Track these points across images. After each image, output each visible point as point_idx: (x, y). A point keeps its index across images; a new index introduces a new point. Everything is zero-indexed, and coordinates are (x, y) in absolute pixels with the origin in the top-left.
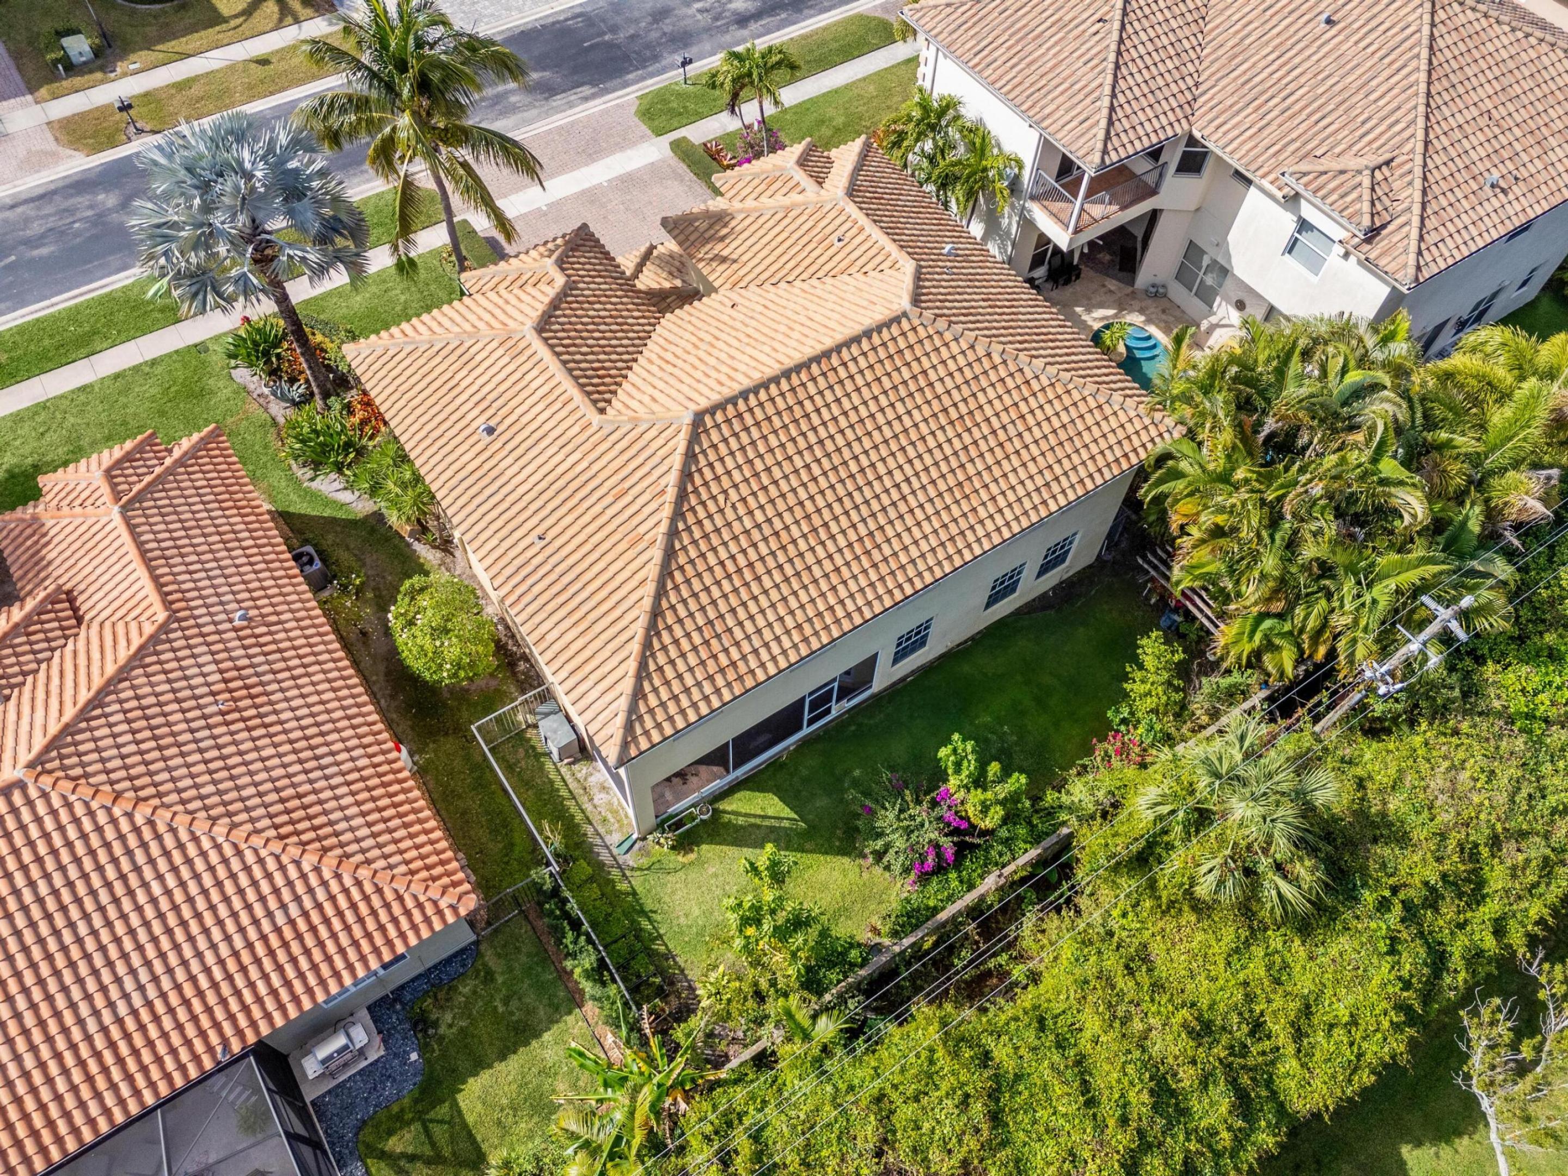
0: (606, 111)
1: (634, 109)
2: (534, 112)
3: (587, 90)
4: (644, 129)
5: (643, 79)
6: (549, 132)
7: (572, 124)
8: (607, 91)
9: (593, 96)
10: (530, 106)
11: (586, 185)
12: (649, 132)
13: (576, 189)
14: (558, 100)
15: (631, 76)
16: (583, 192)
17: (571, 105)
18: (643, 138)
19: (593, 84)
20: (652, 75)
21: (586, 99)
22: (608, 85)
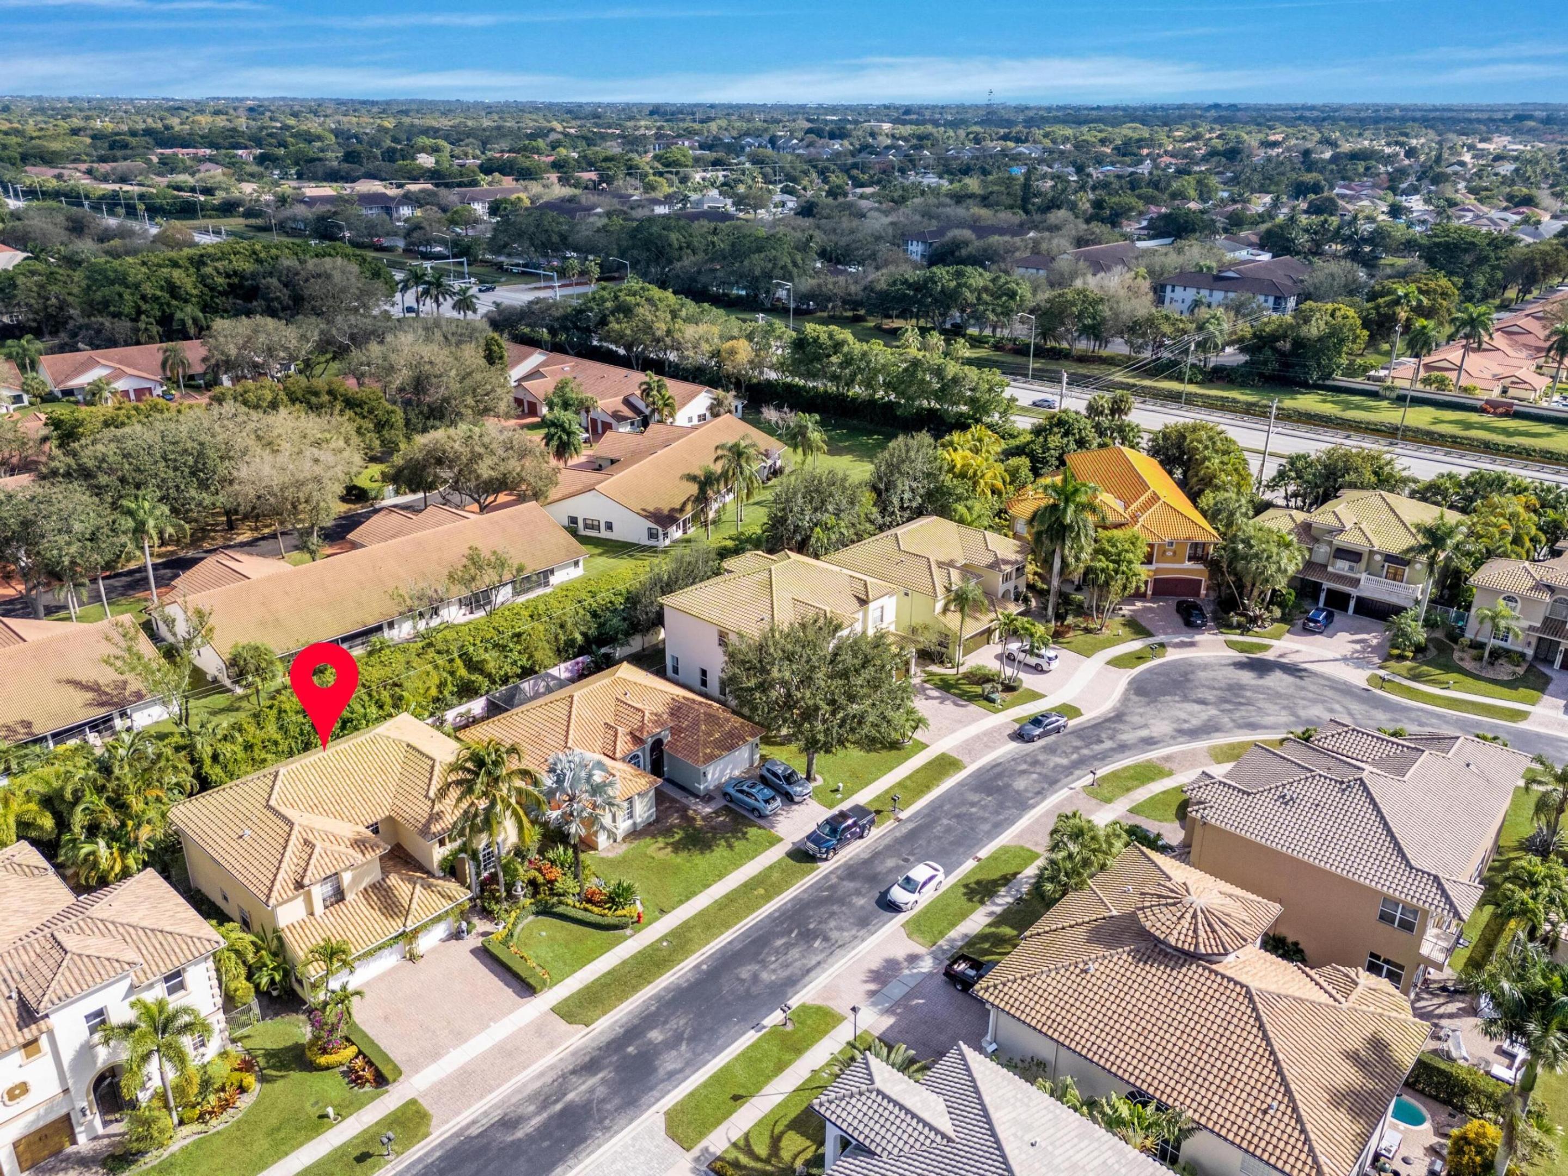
0: (457, 1113)
1: (434, 1122)
2: (514, 1100)
3: (474, 1131)
4: (425, 1104)
5: (427, 1155)
6: (499, 1086)
7: (482, 1097)
8: (456, 1135)
9: (468, 1126)
10: (517, 1105)
11: (465, 1046)
12: (420, 1100)
13: (473, 1042)
14: (495, 1116)
15: (438, 1154)
16: (466, 1041)
17: (486, 1114)
18: (425, 1094)
19: (470, 1139)
20: (420, 1160)
21: (474, 1122)
22: (455, 1142)
